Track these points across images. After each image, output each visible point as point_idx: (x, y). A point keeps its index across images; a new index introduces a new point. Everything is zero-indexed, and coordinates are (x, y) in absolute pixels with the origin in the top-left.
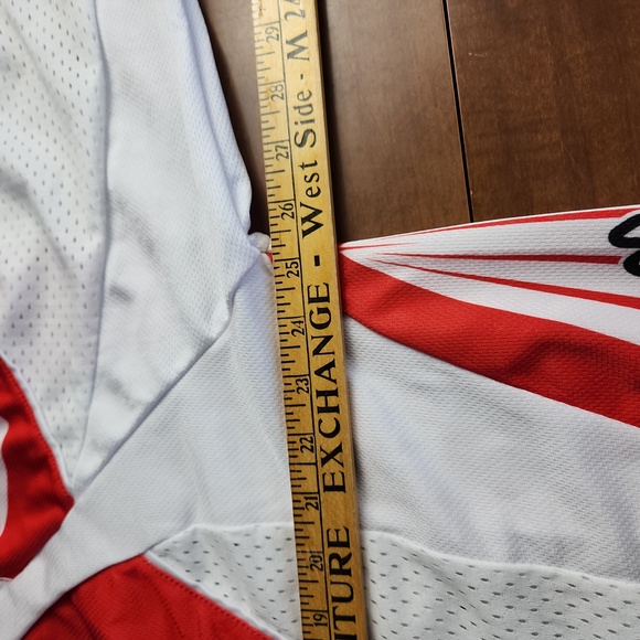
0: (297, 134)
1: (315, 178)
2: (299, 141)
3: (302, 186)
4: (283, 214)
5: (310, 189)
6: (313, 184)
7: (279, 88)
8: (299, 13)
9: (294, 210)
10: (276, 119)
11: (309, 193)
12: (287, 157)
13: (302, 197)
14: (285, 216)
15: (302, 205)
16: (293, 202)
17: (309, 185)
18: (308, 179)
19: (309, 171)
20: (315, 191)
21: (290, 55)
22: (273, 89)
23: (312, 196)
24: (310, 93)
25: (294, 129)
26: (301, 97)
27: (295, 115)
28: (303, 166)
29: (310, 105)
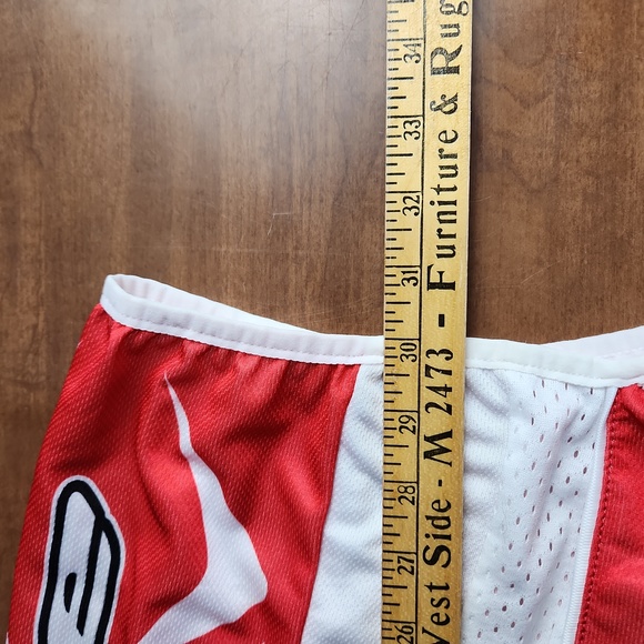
0: (427, 548)
1: (444, 604)
2: (429, 557)
3: (427, 610)
4: (399, 637)
5: (437, 615)
6: (441, 610)
7: (410, 490)
8: (445, 407)
9: (414, 635)
10: (403, 526)
11: (435, 619)
12: (412, 573)
13: (425, 622)
14: (401, 640)
15: (424, 631)
16: (413, 626)
17: (435, 610)
18: (435, 603)
19: (438, 595)
20: (443, 619)
21: (428, 455)
22: (402, 489)
23: (438, 623)
24: (449, 506)
25: (423, 542)
26: (436, 506)
27: (426, 527)
28: (431, 587)
29: (447, 519)
